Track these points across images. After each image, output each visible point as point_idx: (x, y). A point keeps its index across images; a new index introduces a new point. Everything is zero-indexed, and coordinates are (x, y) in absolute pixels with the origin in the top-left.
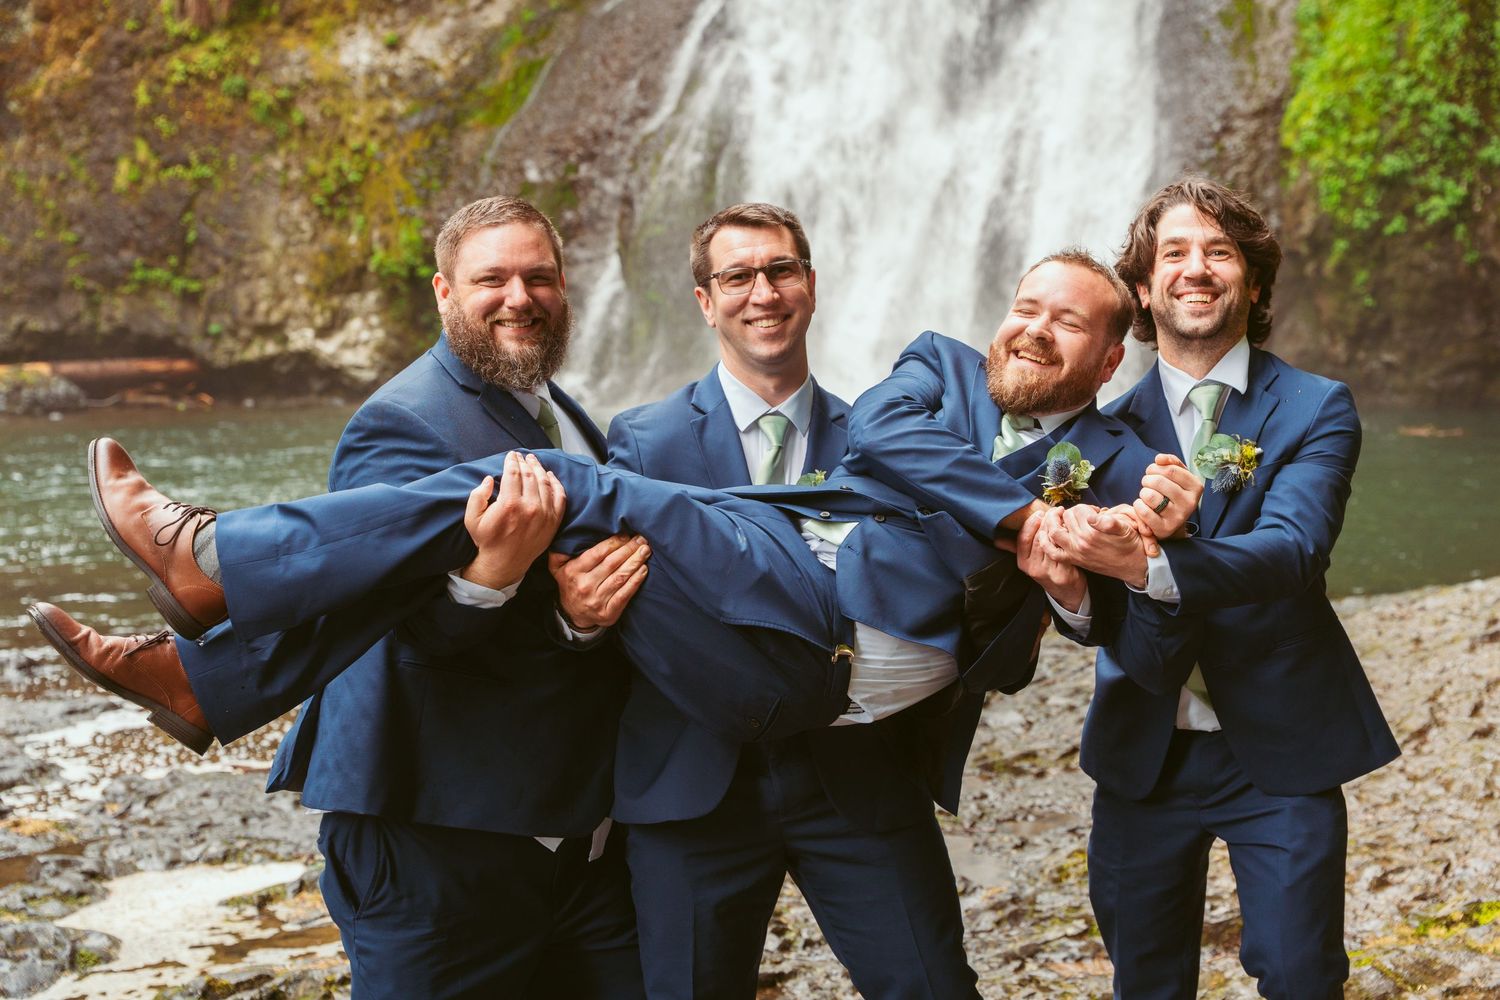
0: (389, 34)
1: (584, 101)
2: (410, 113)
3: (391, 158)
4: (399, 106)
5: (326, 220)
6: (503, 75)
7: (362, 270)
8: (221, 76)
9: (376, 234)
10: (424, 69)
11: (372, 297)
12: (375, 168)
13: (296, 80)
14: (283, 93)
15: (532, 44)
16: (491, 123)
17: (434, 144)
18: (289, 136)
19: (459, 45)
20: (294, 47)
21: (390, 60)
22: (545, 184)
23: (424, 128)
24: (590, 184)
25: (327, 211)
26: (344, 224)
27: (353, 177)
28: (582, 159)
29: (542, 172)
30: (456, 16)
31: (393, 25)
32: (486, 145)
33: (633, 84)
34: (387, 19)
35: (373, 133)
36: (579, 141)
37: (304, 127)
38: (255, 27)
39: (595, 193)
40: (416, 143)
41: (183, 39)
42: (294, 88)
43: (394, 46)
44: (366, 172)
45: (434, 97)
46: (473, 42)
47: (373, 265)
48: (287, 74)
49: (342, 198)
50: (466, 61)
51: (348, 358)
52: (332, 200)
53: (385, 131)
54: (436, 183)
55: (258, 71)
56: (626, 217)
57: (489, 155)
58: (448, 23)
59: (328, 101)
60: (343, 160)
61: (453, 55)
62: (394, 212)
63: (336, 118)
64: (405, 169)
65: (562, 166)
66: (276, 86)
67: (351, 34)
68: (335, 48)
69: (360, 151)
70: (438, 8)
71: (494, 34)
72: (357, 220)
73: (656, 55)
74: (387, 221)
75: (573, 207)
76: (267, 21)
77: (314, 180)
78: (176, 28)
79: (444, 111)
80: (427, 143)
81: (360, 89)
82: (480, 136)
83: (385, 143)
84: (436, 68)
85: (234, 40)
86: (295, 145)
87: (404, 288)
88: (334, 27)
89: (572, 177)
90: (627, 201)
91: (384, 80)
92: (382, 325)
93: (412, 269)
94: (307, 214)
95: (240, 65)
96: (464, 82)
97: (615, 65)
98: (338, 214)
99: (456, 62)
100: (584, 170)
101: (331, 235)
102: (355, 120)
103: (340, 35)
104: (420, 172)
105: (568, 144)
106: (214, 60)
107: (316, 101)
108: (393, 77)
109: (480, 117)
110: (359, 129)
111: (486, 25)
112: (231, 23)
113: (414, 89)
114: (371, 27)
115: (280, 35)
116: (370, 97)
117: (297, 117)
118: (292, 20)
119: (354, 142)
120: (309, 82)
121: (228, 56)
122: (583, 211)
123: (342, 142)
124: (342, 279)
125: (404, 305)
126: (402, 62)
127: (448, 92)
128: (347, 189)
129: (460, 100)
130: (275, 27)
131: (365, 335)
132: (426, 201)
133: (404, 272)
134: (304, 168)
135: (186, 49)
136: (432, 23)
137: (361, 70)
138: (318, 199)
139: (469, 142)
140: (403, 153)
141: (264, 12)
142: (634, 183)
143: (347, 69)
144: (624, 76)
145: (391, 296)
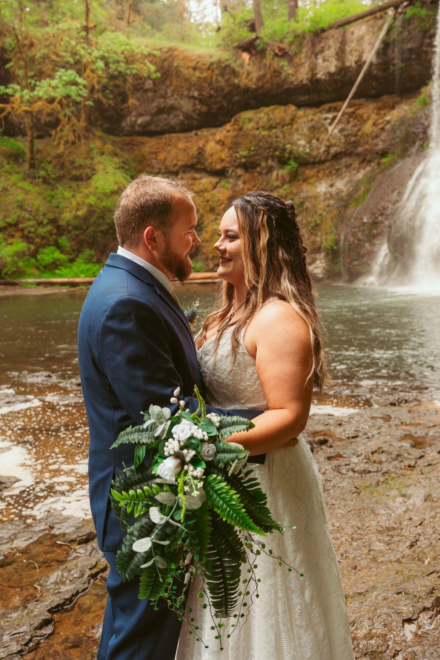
0: (330, 183)
1: (382, 198)
2: (335, 204)
3: (328, 217)
4: (332, 202)
5: (312, 234)
6: (360, 192)
7: (320, 248)
8: (287, 196)
9: (324, 237)
10: (339, 192)
11: (323, 255)
12: (324, 219)
13: (305, 196)
14: (302, 200)
15: (369, 183)
16: (356, 206)
17: (340, 212)
18: (303, 211)
19: (349, 185)
20: (305, 187)
21: (330, 190)
22: (368, 223)
23: (338, 208)
24: (382, 222)
25: (312, 231)
26: (316, 235)
27: (319, 222)
28: (380, 215)
29: (368, 219)
30: (350, 177)
31: (332, 180)
32: (353, 212)
33: (396, 193)
34: (330, 178)
35: (324, 210)
36: (379, 210)
37: (307, 209)
38: (296, 183)
39: (382, 225)
40: (335, 212)
41: (278, 187)
42: (304, 198)
43: (332, 186)
44: (322, 221)
45: (342, 199)
46: (353, 184)
47: (323, 246)
48: (303, 195)
49: (316, 228)
50: (351, 189)
51: (316, 271)
52: (313, 228)
53: (328, 209)
54: (340, 223)
55: (296, 194)
56: (390, 232)
57: (354, 215)
58: (347, 179)
59: (313, 202)
60: (316, 218)
61: (348, 187)
62: (329, 231)
63: (315, 206)
64: (332, 219)
65: (373, 218)
66: (300, 198)
67: (320, 183)
68: (316, 187)
69: (321, 215)
70: (344, 175)
71: (359, 181)
72: (319, 234)
73: (403, 185)
74: (326, 234)
75: (376, 229)
76: (299, 181)
77: (309, 223)
78: (276, 184)
79: (344, 203)
80: (338, 212)
81: (322, 198)
82: (353, 210)
83: (327, 212)
84: (343, 191)
85: (290, 186)
86: (304, 214)
87: (330, 252)
88: (316, 181)
89: (376, 220)
90: (390, 227)
91: (328, 195)
92: (325, 262)
93: (332, 247)
94: (307, 232)
95: (291, 193)
96: (350, 195)
97: (391, 188)
98: (315, 232)
99: (348, 190)
100: (380, 218)
101: (313, 238)
102: (320, 206)
103: (317, 184)
104: (336, 220)
105: (375, 211)
106: (285, 192)
107: (310, 202)
108: (331, 195)
109: (353, 204)
110: (321, 209)
111: (357, 179)
112: (290, 182)
113: (336, 198)
114: (326, 181)
115: (301, 184)
116: (324, 200)
117: (305, 206)
118: (305, 180)
119: (319, 212)
120: (308, 197)
121: (288, 191)
122: (379, 230)
123: (316, 212)
124: (315, 250)
125: (330, 257)
126: (333, 190)
127: (346, 198)
128: (317, 225)
129: (348, 200)
130: (301, 182)
131: (320, 265)
132: (337, 228)
133: (330, 248)
134: (306, 220)
135: (278, 190)
136: (342, 179)
137: (322, 193)
138: (310, 228)
139: (349, 211)
140: (332, 215)
141: (298, 179)
142: (392, 222)
143: (318, 193)
144: (393, 191)
145: (327, 254)
